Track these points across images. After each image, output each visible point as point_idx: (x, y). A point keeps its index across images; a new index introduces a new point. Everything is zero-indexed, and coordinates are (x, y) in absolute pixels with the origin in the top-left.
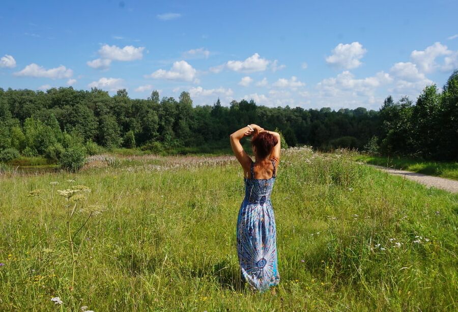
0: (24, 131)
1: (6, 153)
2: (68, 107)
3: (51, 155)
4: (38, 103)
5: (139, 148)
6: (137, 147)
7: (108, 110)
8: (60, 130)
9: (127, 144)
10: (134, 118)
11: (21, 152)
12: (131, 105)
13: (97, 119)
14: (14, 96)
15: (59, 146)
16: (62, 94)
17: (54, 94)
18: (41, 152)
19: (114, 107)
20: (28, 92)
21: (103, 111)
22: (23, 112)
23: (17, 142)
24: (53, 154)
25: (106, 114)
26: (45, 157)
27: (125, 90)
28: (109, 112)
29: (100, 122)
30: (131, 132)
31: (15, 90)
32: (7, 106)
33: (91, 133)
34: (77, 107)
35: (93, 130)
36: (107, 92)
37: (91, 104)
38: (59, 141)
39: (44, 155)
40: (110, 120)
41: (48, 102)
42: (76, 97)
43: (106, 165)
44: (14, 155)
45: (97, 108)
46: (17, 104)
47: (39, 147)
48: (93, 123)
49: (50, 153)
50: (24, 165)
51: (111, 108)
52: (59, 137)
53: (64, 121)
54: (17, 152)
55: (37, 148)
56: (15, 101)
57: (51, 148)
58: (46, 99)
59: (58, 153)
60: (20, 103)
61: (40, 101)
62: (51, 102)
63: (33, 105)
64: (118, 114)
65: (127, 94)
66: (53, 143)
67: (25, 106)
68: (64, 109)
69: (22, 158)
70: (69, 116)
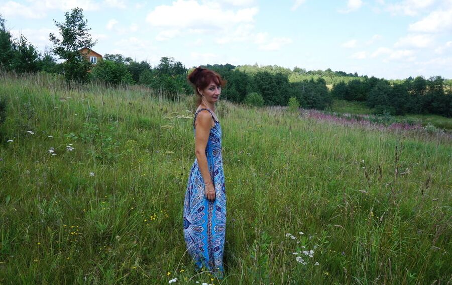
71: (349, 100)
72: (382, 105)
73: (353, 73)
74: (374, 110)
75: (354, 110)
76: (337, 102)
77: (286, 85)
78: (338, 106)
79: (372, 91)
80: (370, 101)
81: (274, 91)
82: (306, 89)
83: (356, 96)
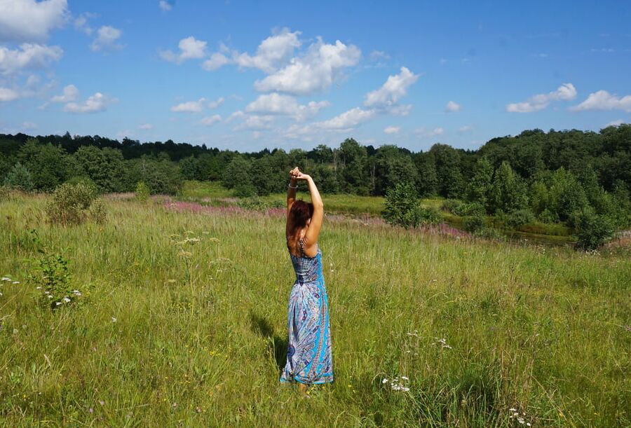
0: (548, 188)
1: (517, 215)
2: (623, 153)
3: (576, 223)
4: (583, 149)
8: (597, 188)
11: (536, 216)
14: (551, 140)
15: (589, 210)
16: (620, 134)
17: (609, 135)
18: (563, 218)
20: (573, 134)
22: (559, 161)
23: (536, 201)
24: (578, 221)
26: (567, 225)
31: (560, 132)
32: (540, 153)
38: (593, 203)
39: (565, 223)
41: (596, 147)
44: (527, 218)
46: (554, 151)
47: (562, 211)
49: (574, 219)
50: (536, 233)
52: (593, 198)
53: (613, 175)
54: (531, 215)
55: (560, 211)
56: (551, 148)
57: (576, 214)
58: (595, 142)
59: (584, 219)
60: (559, 149)
61: (584, 146)
62: (602, 146)
63: (574, 152)
66: (582, 206)
67: (563, 153)
68: (616, 156)
69: (536, 223)
70: (622, 167)
71: (201, 180)
72: (242, 184)
73: (201, 146)
74: (232, 191)
75: (209, 192)
76: (187, 183)
77: (122, 164)
78: (189, 188)
79: (229, 168)
80: (227, 180)
81: (106, 173)
82: (147, 168)
83: (209, 174)
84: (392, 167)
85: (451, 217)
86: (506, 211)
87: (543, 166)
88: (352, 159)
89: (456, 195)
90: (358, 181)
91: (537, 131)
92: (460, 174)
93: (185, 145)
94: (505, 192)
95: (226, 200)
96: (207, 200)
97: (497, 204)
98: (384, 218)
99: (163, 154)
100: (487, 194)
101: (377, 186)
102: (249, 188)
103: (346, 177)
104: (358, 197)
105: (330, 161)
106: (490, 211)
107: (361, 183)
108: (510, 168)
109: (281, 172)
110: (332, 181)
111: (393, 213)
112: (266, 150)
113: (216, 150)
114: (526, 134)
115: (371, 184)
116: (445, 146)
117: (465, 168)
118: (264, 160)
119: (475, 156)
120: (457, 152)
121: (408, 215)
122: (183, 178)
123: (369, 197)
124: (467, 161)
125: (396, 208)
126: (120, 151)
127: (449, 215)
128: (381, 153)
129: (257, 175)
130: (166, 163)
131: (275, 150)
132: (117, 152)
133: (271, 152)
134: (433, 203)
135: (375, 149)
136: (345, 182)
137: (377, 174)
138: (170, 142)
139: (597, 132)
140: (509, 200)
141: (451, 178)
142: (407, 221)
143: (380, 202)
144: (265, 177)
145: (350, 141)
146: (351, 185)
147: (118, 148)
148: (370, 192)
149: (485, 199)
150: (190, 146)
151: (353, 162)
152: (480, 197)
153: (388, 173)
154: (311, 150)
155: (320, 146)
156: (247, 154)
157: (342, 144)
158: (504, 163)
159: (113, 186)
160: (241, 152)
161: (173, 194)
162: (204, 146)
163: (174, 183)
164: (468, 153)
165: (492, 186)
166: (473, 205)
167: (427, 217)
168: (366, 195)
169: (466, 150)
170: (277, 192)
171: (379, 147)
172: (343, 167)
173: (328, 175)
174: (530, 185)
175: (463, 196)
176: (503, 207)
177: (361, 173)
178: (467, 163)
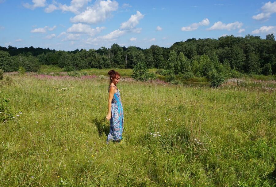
0: (199, 63)
1: (187, 74)
2: (227, 48)
3: (210, 77)
4: (212, 46)
5: (274, 75)
6: (272, 75)
7: (254, 49)
8: (218, 62)
9: (265, 72)
10: (274, 54)
11: (194, 75)
12: (271, 45)
13: (245, 55)
14: (199, 43)
15: (215, 71)
16: (226, 40)
17: (222, 40)
18: (205, 75)
19: (259, 47)
20: (207, 40)
21: (250, 50)
22: (203, 51)
23: (194, 68)
25: (252, 52)
26: (206, 78)
27: (272, 34)
28: (254, 51)
29: (247, 57)
30: (269, 64)
31: (202, 39)
32: (195, 48)
33: (240, 64)
34: (232, 48)
35: (241, 63)
36: (260, 37)
37: (243, 45)
38: (216, 68)
40: (254, 57)
41: (217, 45)
42: (234, 41)
43: (236, 85)
44: (191, 75)
45: (247, 48)
46: (200, 47)
47: (204, 72)
48: (242, 58)
49: (209, 75)
50: (195, 81)
51: (257, 47)
52: (217, 66)
53: (224, 57)
56: (199, 46)
57: (210, 73)
58: (216, 43)
59: (213, 75)
60: (202, 47)
62: (219, 45)
63: (208, 48)
64: (261, 52)
65: (274, 37)
66: (212, 70)
67: (204, 48)
68: (225, 49)
69: (195, 77)
70: (227, 53)
71: (48, 65)
72: (68, 66)
73: (47, 49)
74: (63, 69)
75: (53, 70)
76: (42, 66)
77: (10, 58)
78: (43, 68)
79: (61, 58)
80: (61, 64)
81: (2, 63)
82: (22, 60)
83: (52, 62)
84: (134, 56)
85: (160, 76)
86: (182, 73)
87: (196, 54)
88: (117, 53)
89: (161, 67)
90: (120, 62)
91: (193, 39)
92: (163, 58)
93: (39, 48)
94: (182, 65)
95: (61, 73)
96: (52, 73)
97: (179, 70)
98: (133, 78)
99: (29, 53)
100: (174, 66)
101: (128, 64)
102: (71, 67)
103: (114, 61)
104: (120, 69)
105: (107, 53)
106: (176, 73)
107: (121, 63)
108: (183, 55)
109: (85, 59)
110: (108, 63)
111: (137, 76)
112: (77, 50)
113: (54, 50)
114: (189, 40)
115: (125, 63)
116: (156, 46)
117: (165, 55)
118: (77, 54)
119: (169, 50)
120: (161, 49)
121: (143, 76)
122: (40, 64)
123: (125, 69)
124: (166, 52)
125: (138, 73)
126: (8, 52)
127: (159, 75)
128: (129, 50)
129: (75, 61)
130: (31, 57)
131: (82, 50)
132: (6, 52)
133: (80, 51)
134: (152, 71)
135: (126, 48)
136: (114, 63)
137: (128, 59)
138: (32, 47)
139: (217, 39)
140: (183, 68)
141: (159, 59)
142: (143, 79)
143: (130, 71)
144: (78, 62)
145: (115, 45)
146: (117, 64)
147: (7, 51)
148: (125, 67)
149: (174, 68)
150: (42, 49)
151: (117, 54)
152: (172, 67)
153: (133, 58)
154: (98, 49)
155: (102, 47)
156: (69, 52)
157: (112, 46)
158: (181, 52)
159: (6, 69)
160: (66, 51)
161: (36, 71)
162: (48, 49)
163: (36, 66)
164: (166, 49)
165: (176, 63)
166: (169, 71)
167: (151, 77)
168: (123, 68)
169: (165, 48)
170: (84, 68)
171: (128, 47)
172: (113, 56)
173: (106, 60)
174: (191, 62)
175: (165, 67)
176: (181, 71)
177: (121, 59)
178: (166, 53)
